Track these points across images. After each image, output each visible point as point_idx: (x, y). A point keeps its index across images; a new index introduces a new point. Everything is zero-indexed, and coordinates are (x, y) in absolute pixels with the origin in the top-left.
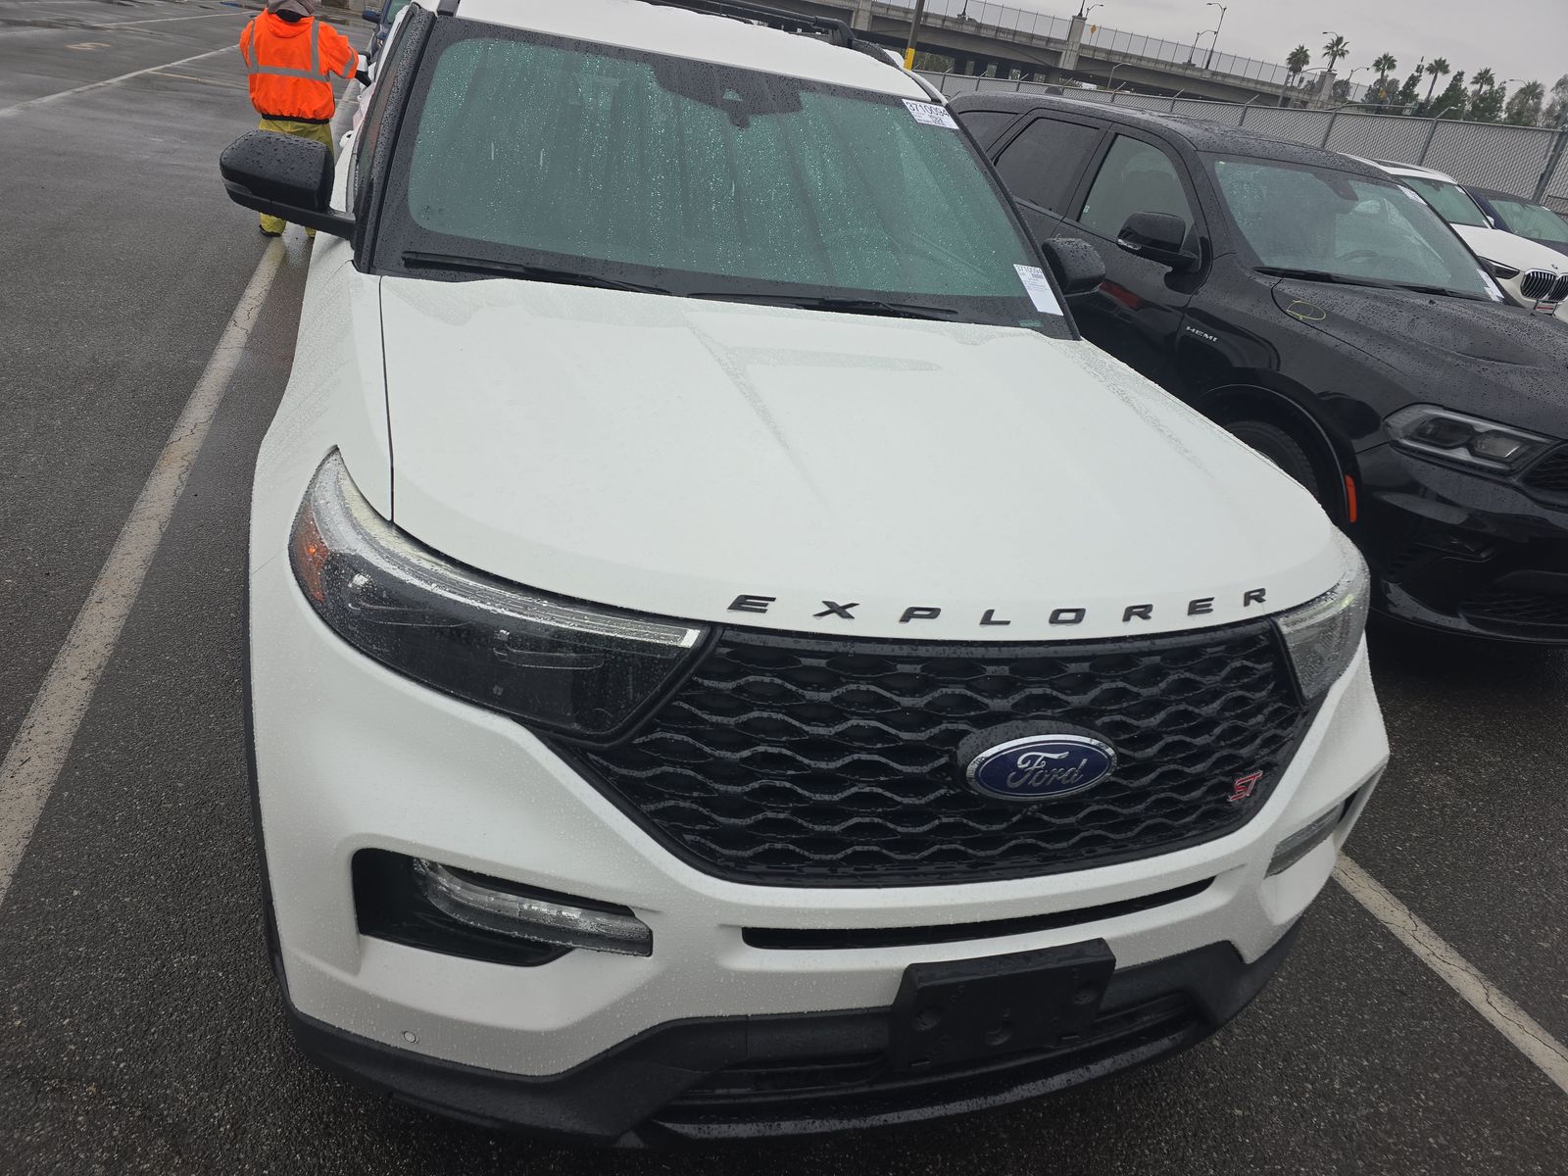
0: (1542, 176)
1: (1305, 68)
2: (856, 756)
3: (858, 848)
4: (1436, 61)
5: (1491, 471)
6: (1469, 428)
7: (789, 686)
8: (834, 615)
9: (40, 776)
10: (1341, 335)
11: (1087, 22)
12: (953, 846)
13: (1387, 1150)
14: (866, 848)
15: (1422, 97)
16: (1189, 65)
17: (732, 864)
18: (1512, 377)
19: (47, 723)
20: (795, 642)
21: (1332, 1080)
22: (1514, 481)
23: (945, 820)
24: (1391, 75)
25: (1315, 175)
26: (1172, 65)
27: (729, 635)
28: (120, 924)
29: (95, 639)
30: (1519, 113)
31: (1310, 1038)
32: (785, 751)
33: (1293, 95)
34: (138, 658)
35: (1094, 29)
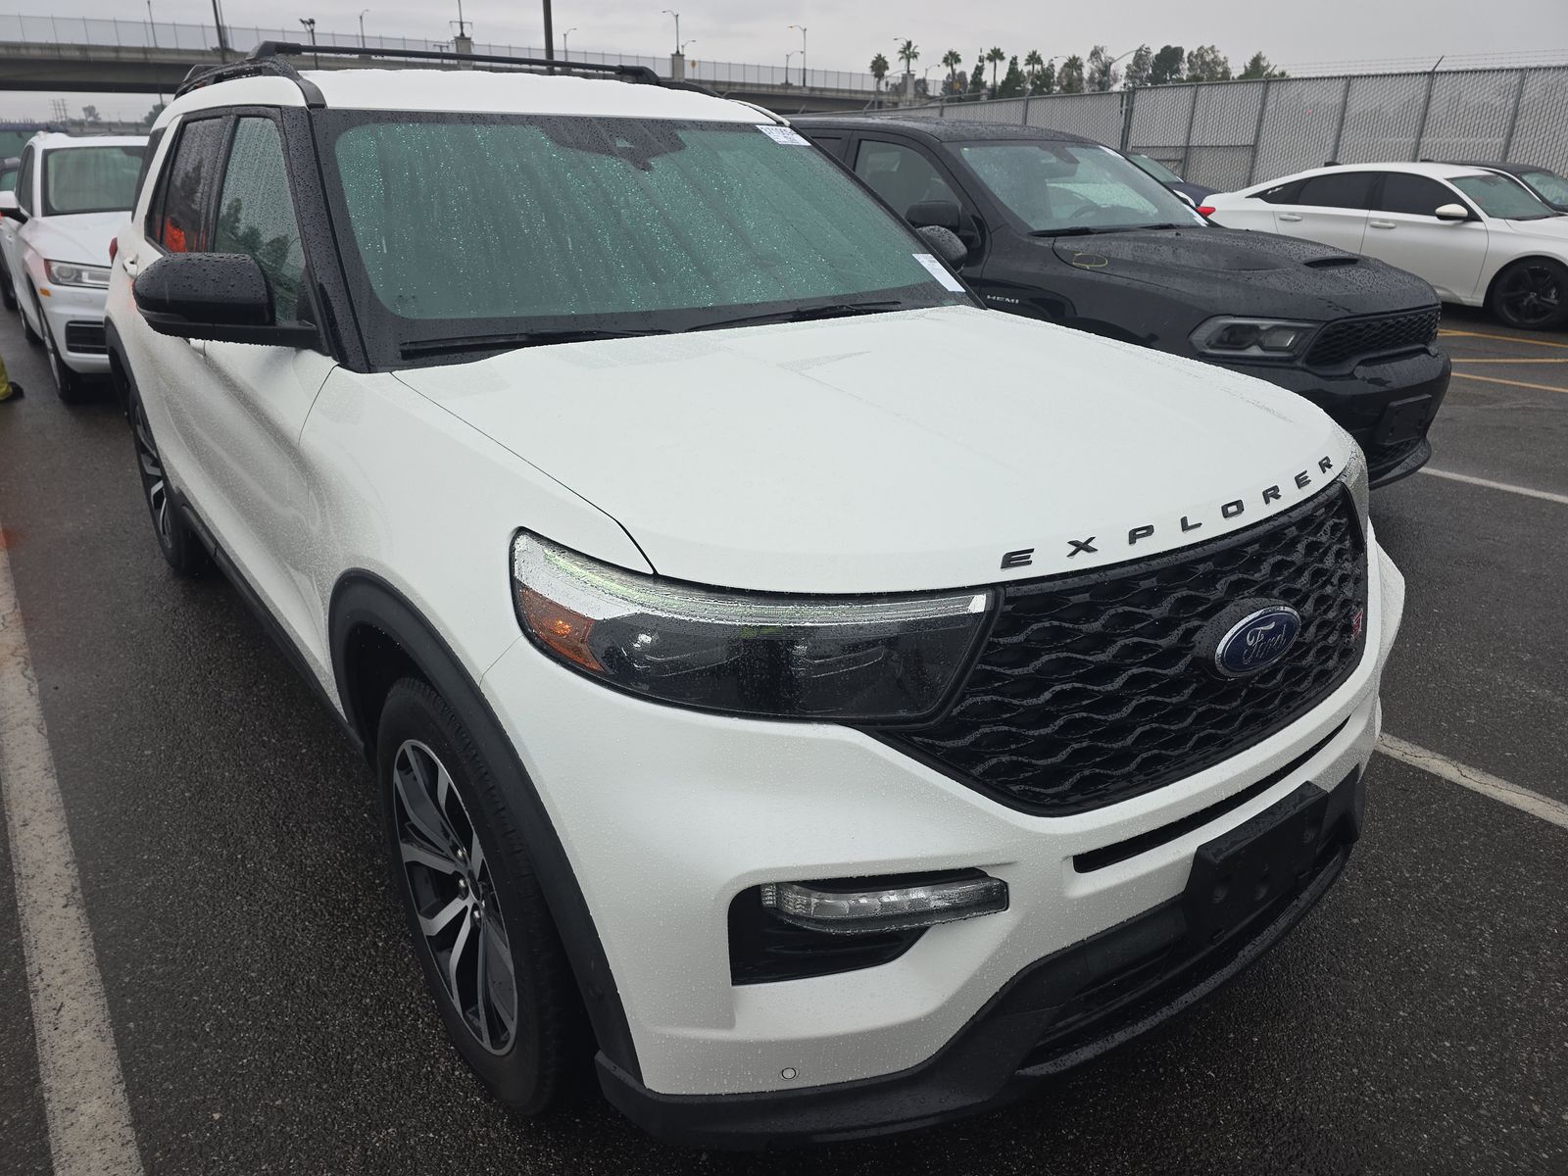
0: (1123, 131)
1: (887, 73)
2: (1130, 673)
3: (1145, 755)
4: (992, 51)
5: (1280, 359)
6: (1255, 328)
7: (1067, 625)
8: (1082, 551)
9: (88, 1017)
10: (1127, 274)
11: (685, 58)
12: (1207, 732)
13: (1469, 910)
14: (1149, 753)
15: (989, 84)
16: (787, 85)
17: (1056, 801)
18: (1270, 279)
19: (56, 963)
20: (1065, 583)
21: (1401, 873)
22: (1299, 363)
23: (1200, 710)
24: (958, 68)
25: (1040, 147)
26: (773, 86)
27: (1011, 591)
28: (288, 1129)
29: (48, 863)
30: (1069, 84)
31: (1366, 847)
32: (1076, 685)
33: (884, 98)
34: (113, 867)
35: (693, 64)
